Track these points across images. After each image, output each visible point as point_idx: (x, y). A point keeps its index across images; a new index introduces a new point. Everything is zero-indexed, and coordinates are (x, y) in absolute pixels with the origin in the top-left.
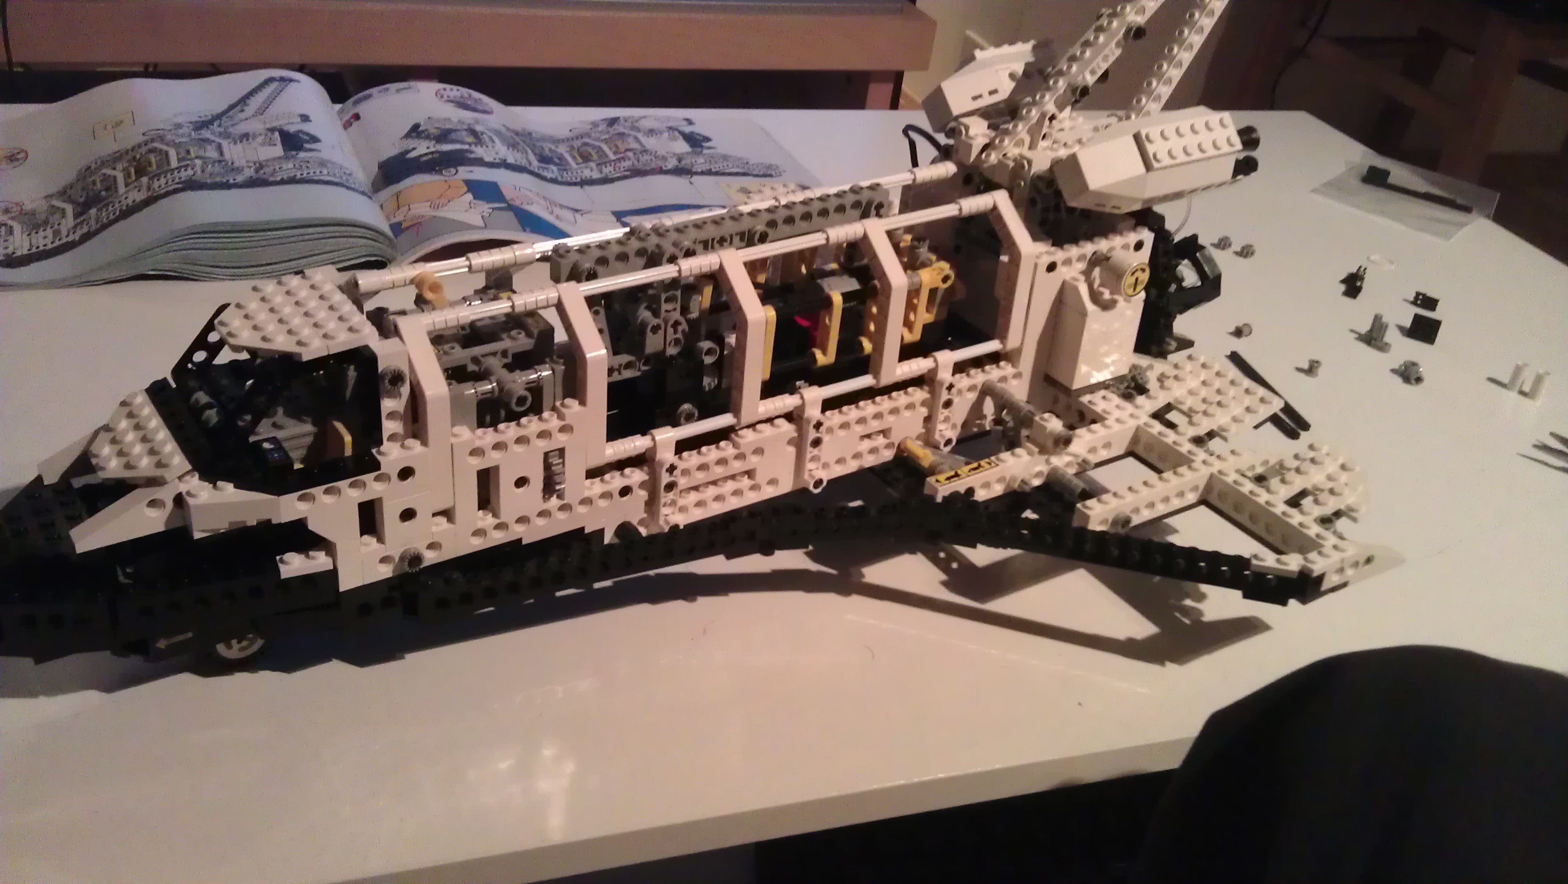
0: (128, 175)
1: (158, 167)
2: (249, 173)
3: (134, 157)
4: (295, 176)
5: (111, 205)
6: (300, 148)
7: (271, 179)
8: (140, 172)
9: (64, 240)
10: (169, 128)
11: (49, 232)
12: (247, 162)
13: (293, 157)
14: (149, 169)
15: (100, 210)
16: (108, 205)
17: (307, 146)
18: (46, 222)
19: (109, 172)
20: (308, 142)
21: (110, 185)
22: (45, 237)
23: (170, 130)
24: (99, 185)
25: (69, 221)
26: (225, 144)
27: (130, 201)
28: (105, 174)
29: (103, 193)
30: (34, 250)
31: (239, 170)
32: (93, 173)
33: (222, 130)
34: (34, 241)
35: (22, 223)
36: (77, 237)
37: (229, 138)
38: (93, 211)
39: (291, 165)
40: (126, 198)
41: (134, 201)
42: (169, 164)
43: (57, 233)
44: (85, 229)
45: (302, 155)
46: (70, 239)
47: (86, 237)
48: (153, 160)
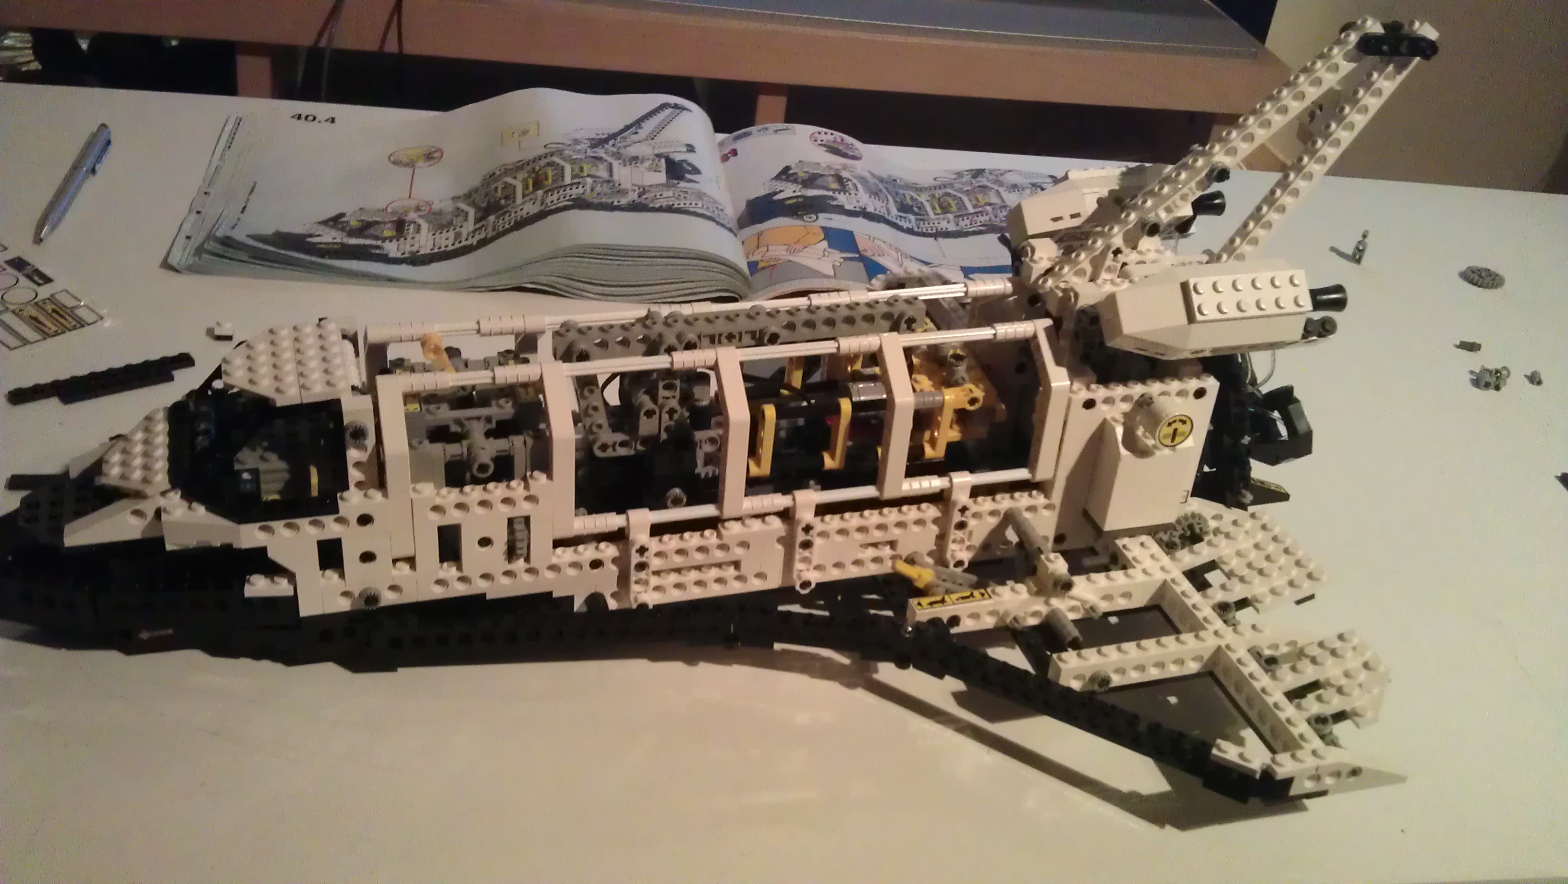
0: (526, 187)
1: (554, 181)
2: (633, 196)
3: (534, 169)
4: (673, 205)
5: (508, 215)
6: (681, 178)
7: (651, 205)
8: (537, 185)
9: (464, 243)
10: (569, 143)
11: (451, 234)
12: (634, 185)
13: (674, 186)
14: (546, 183)
15: (498, 218)
16: (506, 212)
17: (688, 176)
18: (450, 224)
19: (509, 180)
20: (690, 173)
21: (510, 195)
22: (447, 239)
23: (569, 145)
24: (499, 193)
25: (470, 226)
26: (616, 164)
27: (524, 213)
28: (506, 183)
29: (503, 202)
30: (436, 250)
31: (623, 192)
32: (497, 180)
33: (615, 150)
34: (437, 241)
35: (429, 222)
36: (474, 241)
37: (620, 159)
38: (492, 218)
39: (670, 194)
40: (522, 209)
41: (528, 214)
42: (563, 180)
43: (458, 236)
44: (483, 236)
45: (682, 184)
46: (468, 243)
47: (483, 243)
48: (550, 173)
